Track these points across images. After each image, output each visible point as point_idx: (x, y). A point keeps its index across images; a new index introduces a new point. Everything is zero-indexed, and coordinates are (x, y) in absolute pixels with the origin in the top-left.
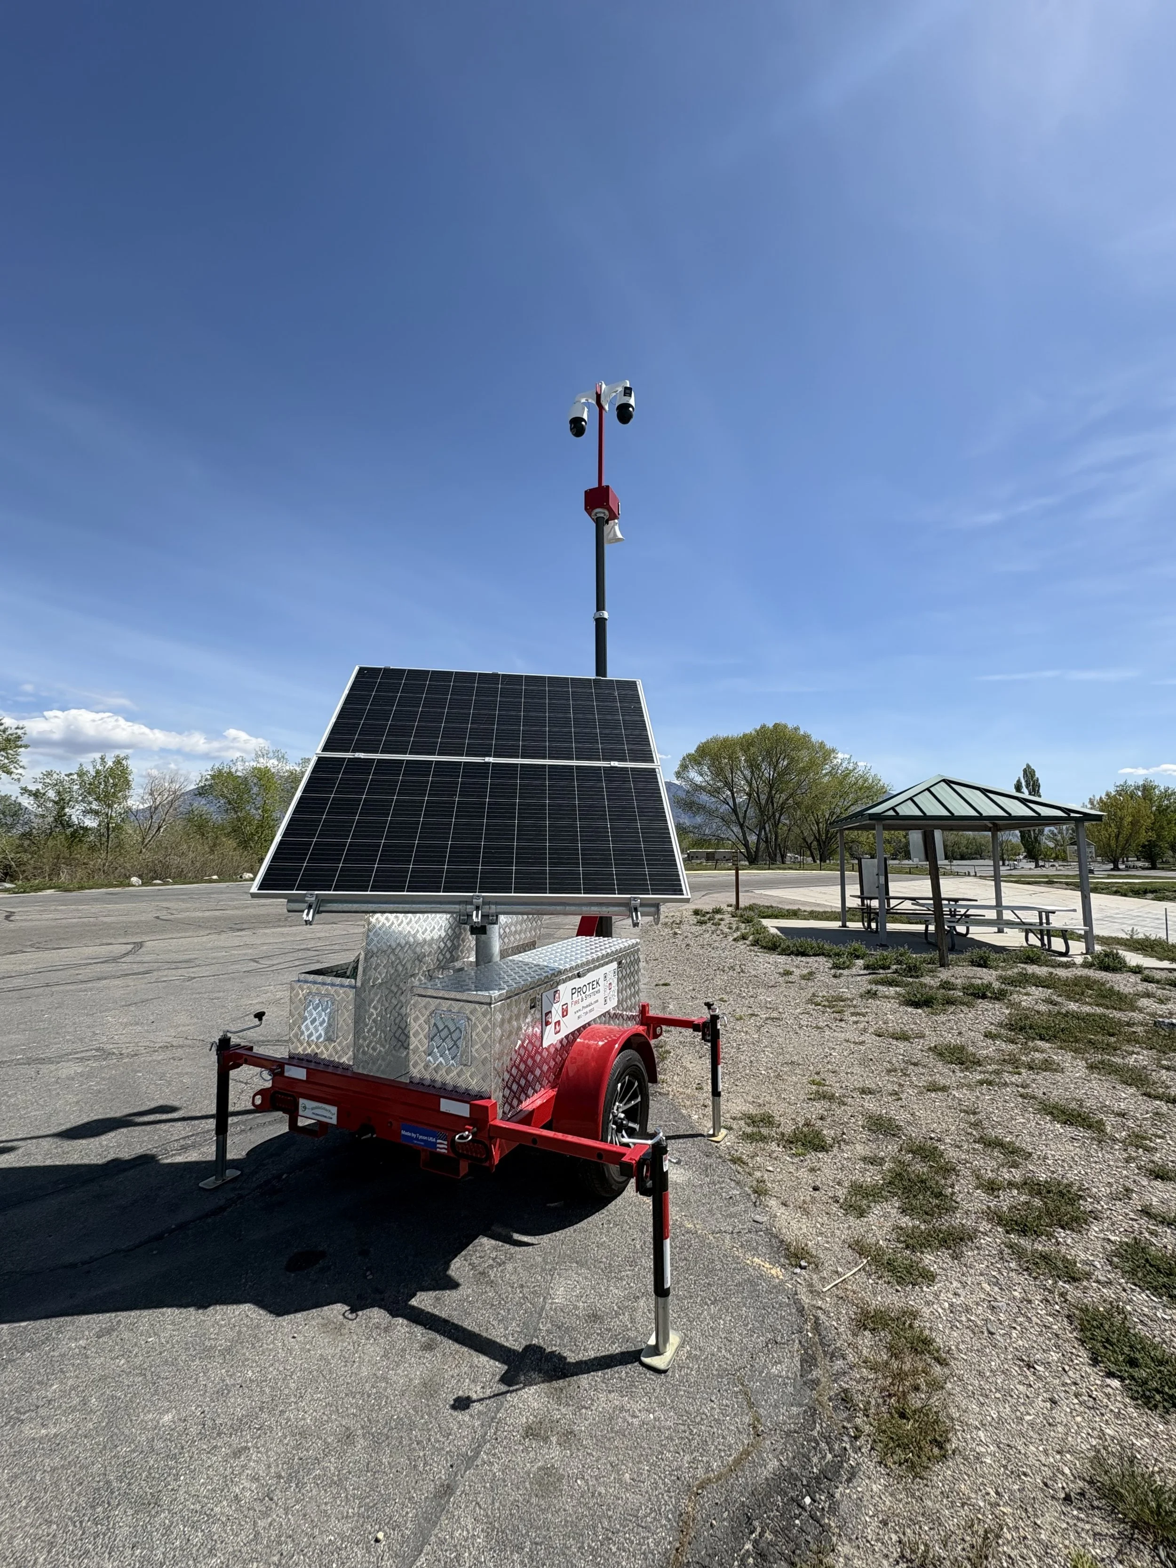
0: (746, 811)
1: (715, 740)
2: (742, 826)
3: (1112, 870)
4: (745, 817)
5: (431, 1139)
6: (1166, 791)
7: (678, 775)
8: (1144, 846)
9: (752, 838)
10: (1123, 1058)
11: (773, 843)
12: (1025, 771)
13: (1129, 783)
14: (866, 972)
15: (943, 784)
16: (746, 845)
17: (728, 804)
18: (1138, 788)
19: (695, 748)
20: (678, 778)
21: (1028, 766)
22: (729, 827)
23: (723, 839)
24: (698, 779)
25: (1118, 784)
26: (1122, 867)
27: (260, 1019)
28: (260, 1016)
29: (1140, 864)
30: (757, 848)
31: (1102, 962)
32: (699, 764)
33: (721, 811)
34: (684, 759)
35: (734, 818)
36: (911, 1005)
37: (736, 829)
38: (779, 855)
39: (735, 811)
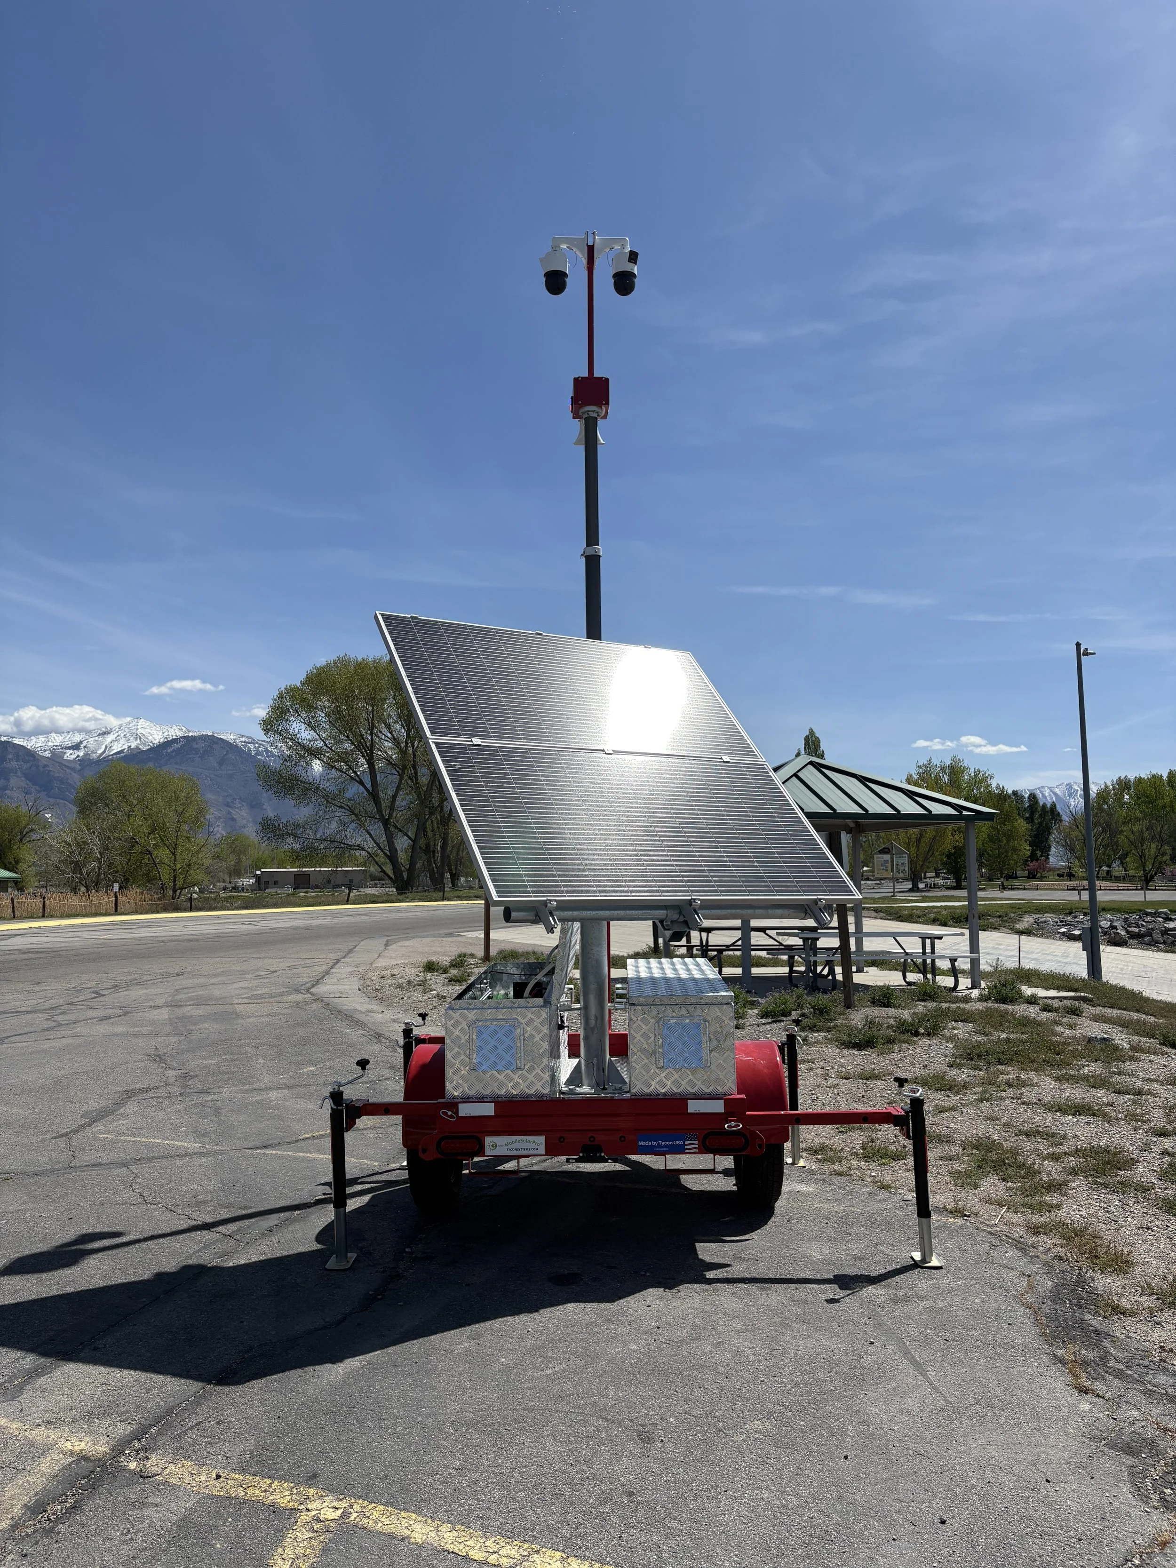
0: (394, 797)
1: (343, 664)
2: (386, 823)
3: (910, 890)
4: (392, 807)
5: (677, 1142)
6: (976, 776)
7: (268, 725)
8: (949, 855)
9: (402, 843)
10: (1078, 1071)
11: (438, 855)
12: (807, 739)
13: (936, 762)
14: (764, 1021)
15: (810, 767)
16: (392, 858)
17: (361, 783)
18: (943, 769)
19: (302, 677)
20: (267, 731)
21: (812, 732)
22: (362, 825)
23: (351, 847)
24: (305, 735)
25: (921, 764)
26: (921, 886)
27: (364, 1068)
28: (363, 1064)
29: (940, 882)
30: (412, 864)
31: (999, 993)
32: (310, 708)
33: (348, 795)
34: (281, 696)
35: (371, 808)
36: (853, 1048)
37: (377, 829)
38: (447, 875)
39: (374, 795)
